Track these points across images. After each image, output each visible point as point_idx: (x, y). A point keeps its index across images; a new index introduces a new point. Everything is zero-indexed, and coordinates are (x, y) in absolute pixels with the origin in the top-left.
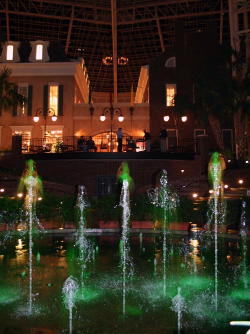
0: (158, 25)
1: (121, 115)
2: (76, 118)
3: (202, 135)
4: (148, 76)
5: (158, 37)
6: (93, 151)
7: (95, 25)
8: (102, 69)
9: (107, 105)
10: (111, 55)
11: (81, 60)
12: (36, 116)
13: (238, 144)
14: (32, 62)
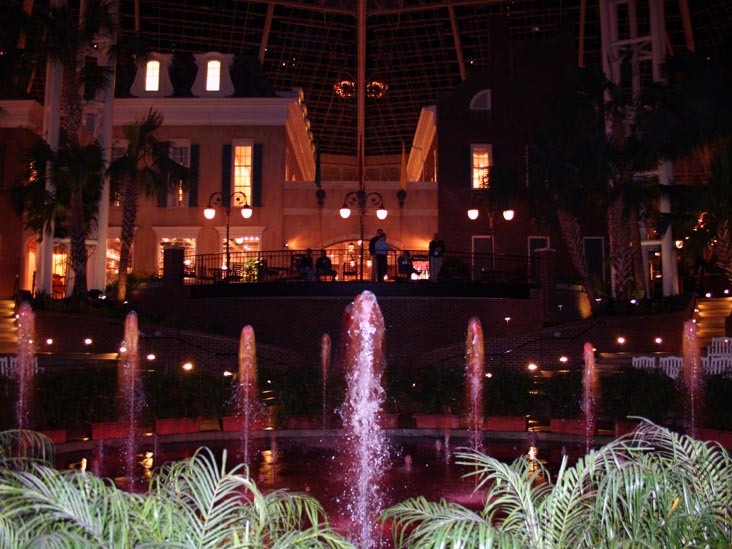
0: (452, 17)
1: (382, 208)
2: (290, 211)
3: (545, 249)
4: (435, 128)
5: (450, 41)
6: (329, 279)
7: (319, 16)
8: (333, 106)
9: (353, 185)
10: (352, 76)
11: (297, 93)
12: (210, 207)
13: (616, 267)
14: (197, 97)
